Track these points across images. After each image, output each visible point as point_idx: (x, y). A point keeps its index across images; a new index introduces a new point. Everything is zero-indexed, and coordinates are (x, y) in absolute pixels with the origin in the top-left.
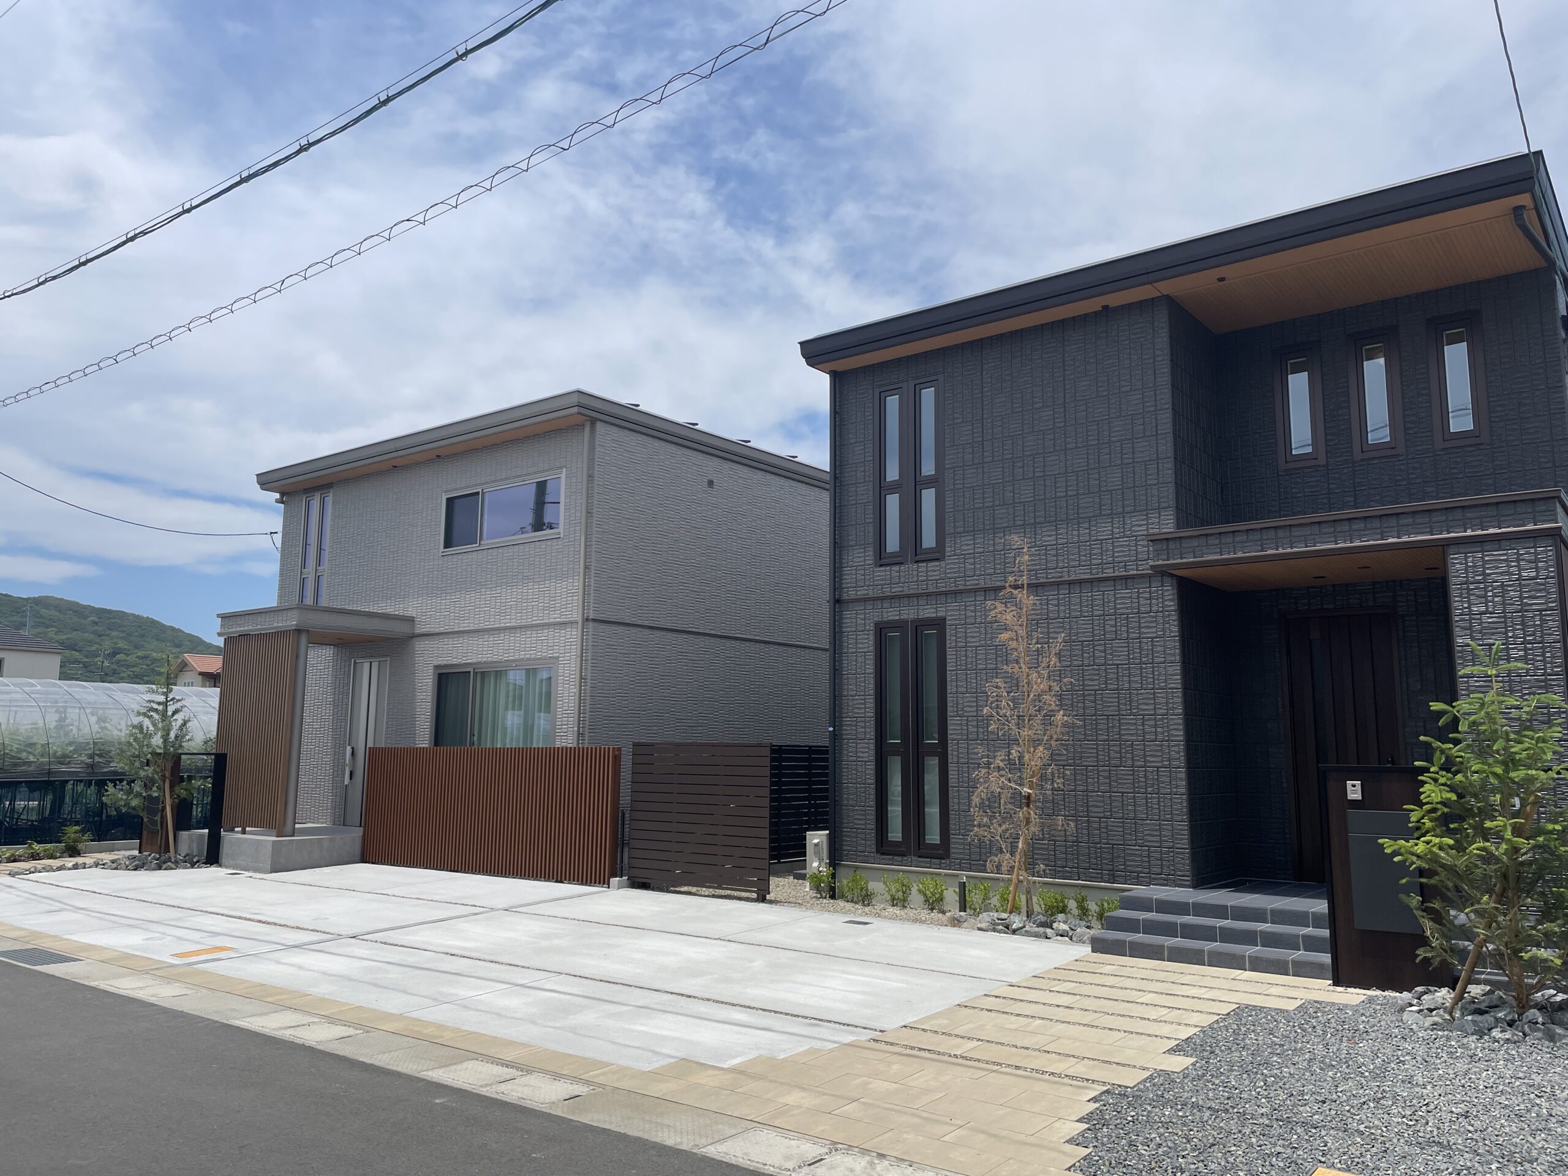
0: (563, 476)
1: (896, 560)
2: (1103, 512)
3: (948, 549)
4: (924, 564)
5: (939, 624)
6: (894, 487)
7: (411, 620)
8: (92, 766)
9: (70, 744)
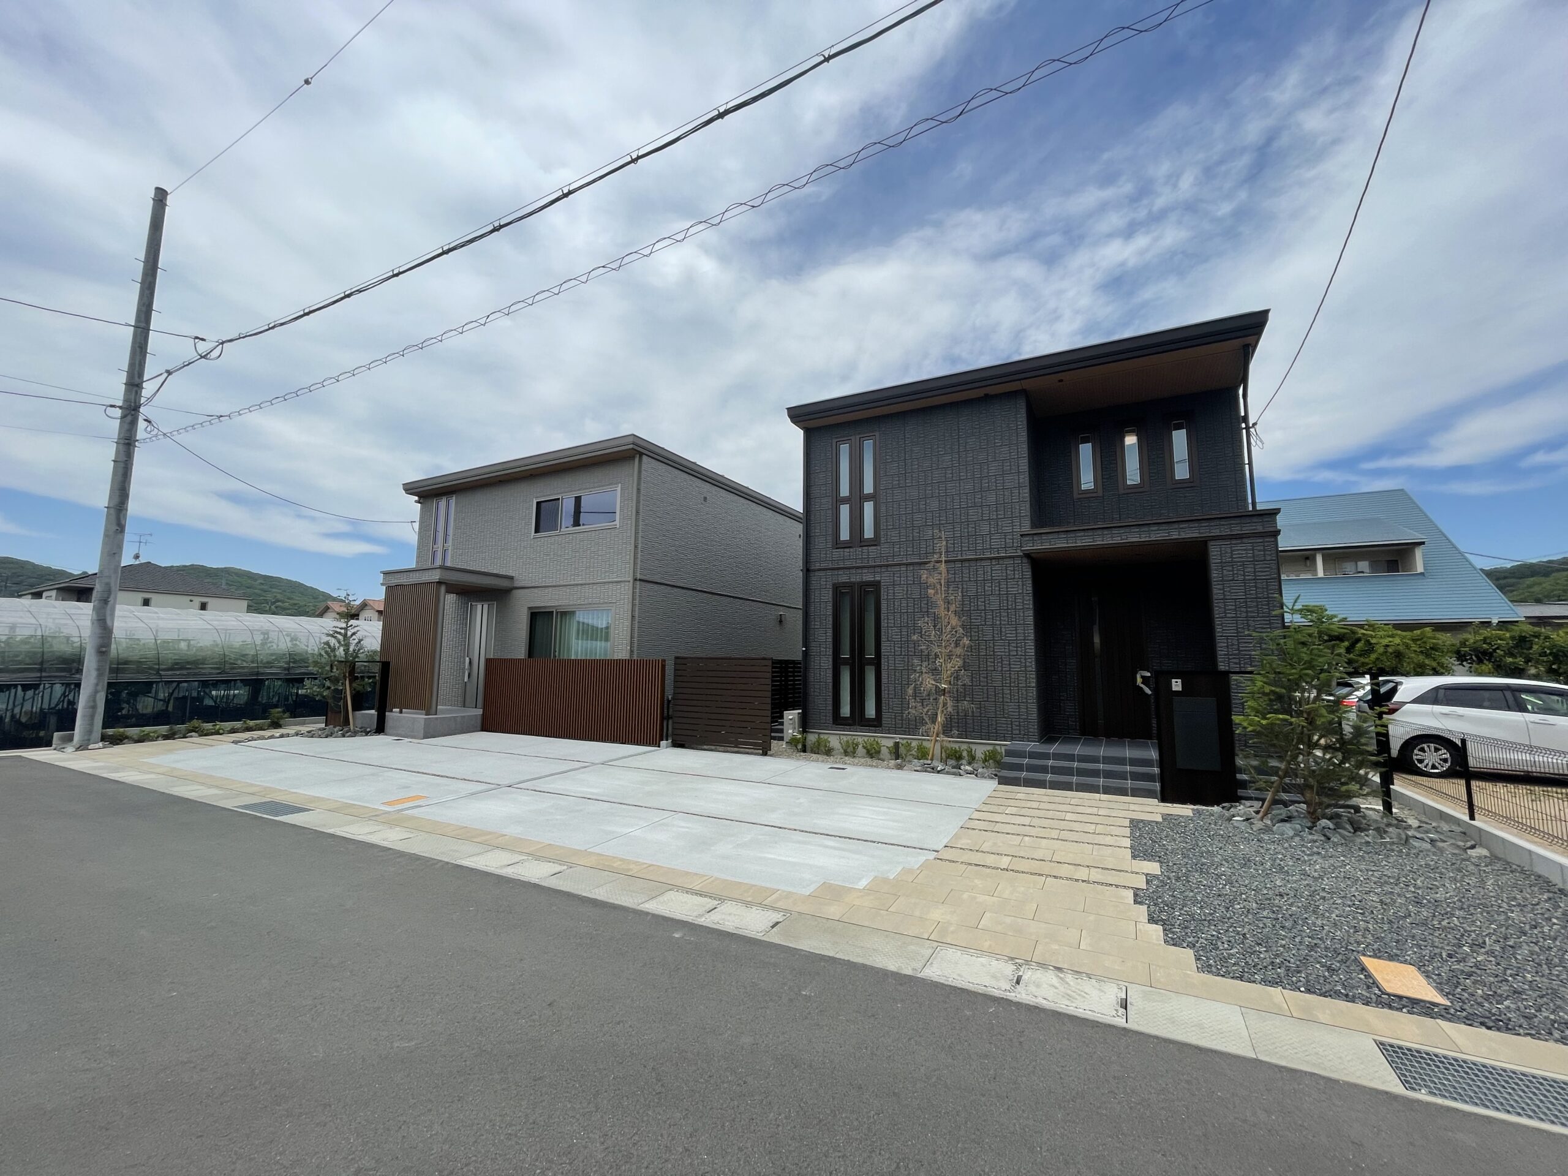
0: (619, 489)
1: (847, 545)
2: (984, 518)
3: (882, 539)
4: (866, 548)
5: (877, 585)
6: (845, 501)
7: (512, 578)
8: (288, 669)
9: (272, 655)
